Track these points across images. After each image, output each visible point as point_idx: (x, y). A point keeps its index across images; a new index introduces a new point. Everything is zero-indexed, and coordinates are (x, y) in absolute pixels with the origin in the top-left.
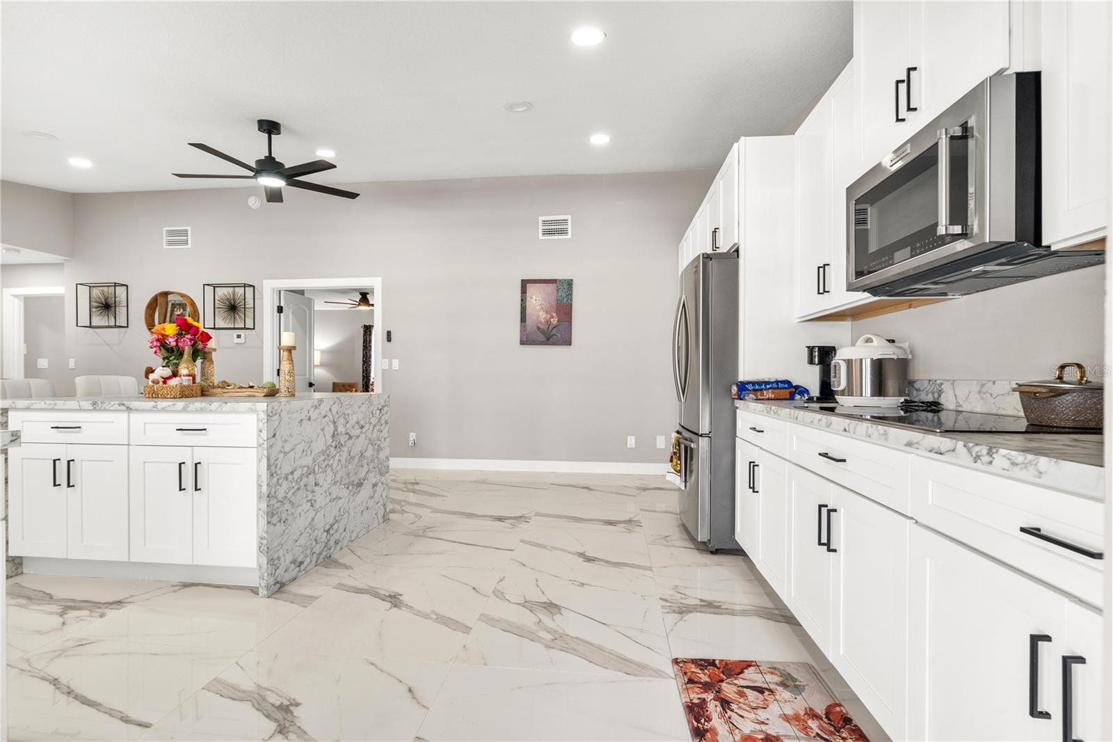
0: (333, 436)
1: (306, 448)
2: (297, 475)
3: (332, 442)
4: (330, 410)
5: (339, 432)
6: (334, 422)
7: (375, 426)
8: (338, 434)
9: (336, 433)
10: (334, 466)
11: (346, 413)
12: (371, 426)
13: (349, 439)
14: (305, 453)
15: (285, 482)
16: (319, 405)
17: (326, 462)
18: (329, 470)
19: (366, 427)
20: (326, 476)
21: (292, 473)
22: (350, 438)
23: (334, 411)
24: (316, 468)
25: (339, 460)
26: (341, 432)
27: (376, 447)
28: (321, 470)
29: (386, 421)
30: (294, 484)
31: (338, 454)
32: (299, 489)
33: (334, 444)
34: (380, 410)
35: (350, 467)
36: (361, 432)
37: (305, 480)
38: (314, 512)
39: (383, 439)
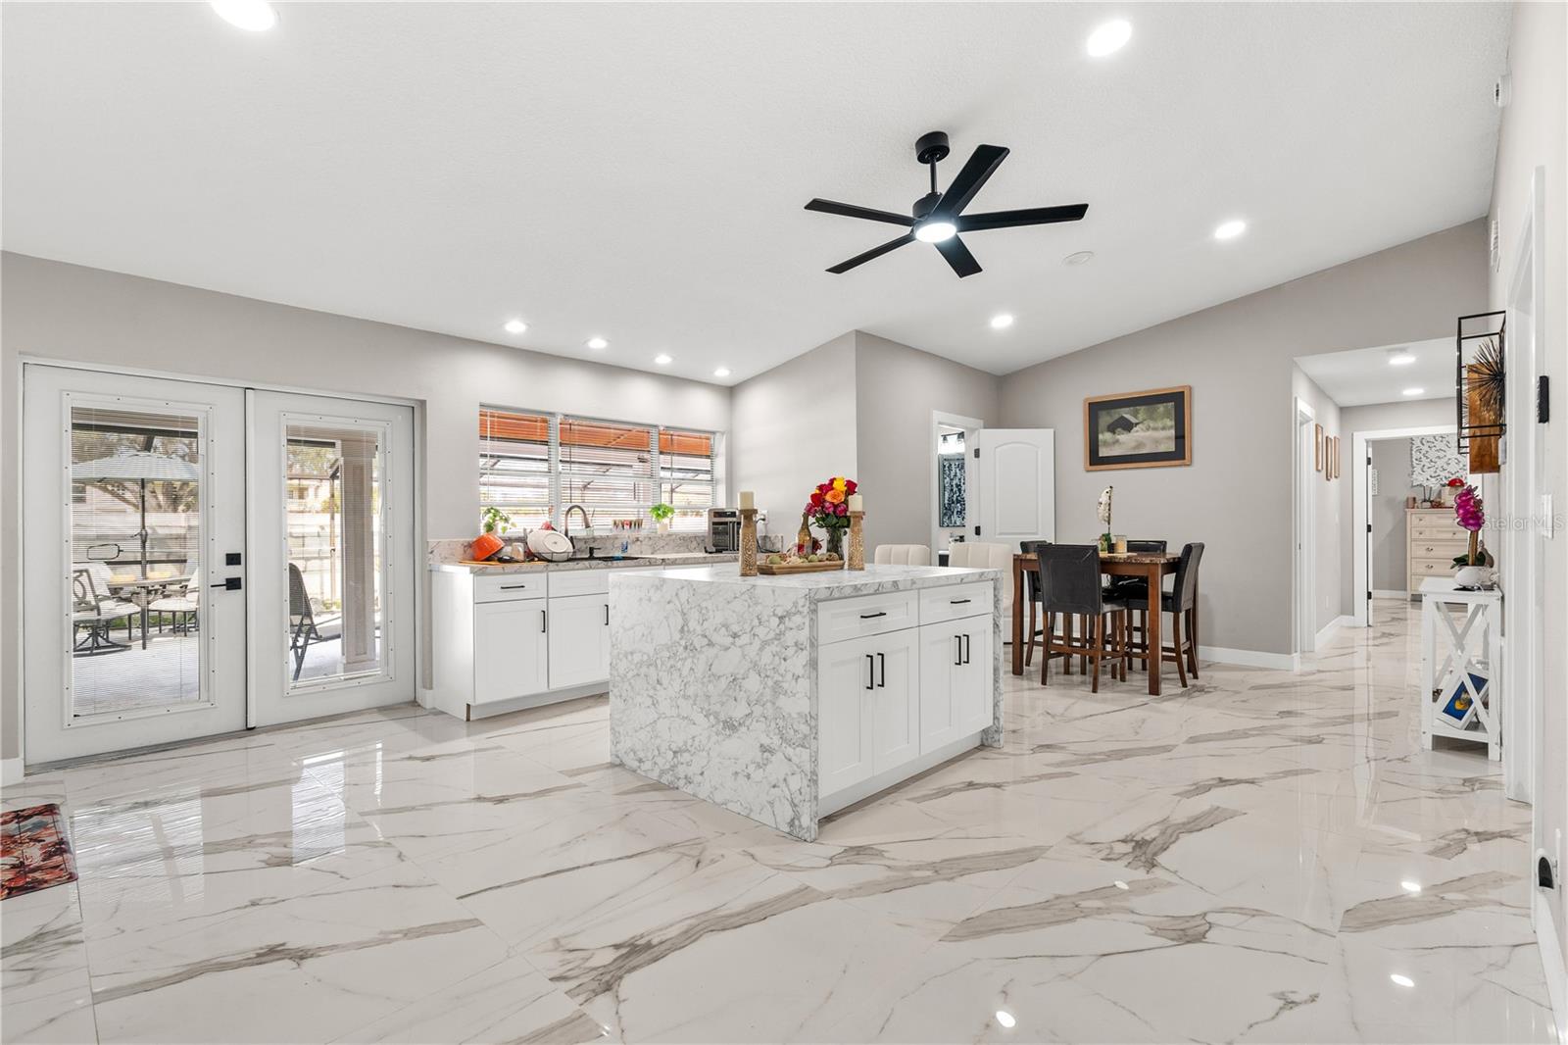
0: (682, 631)
1: (645, 633)
2: (637, 658)
3: (681, 639)
4: (677, 594)
5: (691, 629)
6: (684, 614)
7: (765, 643)
8: (688, 631)
9: (686, 629)
10: (685, 672)
11: (704, 605)
12: (757, 643)
13: (708, 645)
14: (644, 638)
15: (624, 660)
16: (662, 586)
17: (672, 662)
18: (676, 674)
19: (745, 639)
20: (671, 679)
21: (632, 653)
22: (711, 644)
23: (683, 599)
24: (659, 662)
25: (692, 669)
26: (694, 630)
27: (770, 683)
28: (664, 667)
29: (796, 644)
30: (633, 667)
31: (690, 660)
32: (638, 675)
33: (683, 643)
34: (781, 618)
35: (711, 687)
36: (733, 644)
37: (644, 670)
38: (656, 716)
39: (789, 676)
